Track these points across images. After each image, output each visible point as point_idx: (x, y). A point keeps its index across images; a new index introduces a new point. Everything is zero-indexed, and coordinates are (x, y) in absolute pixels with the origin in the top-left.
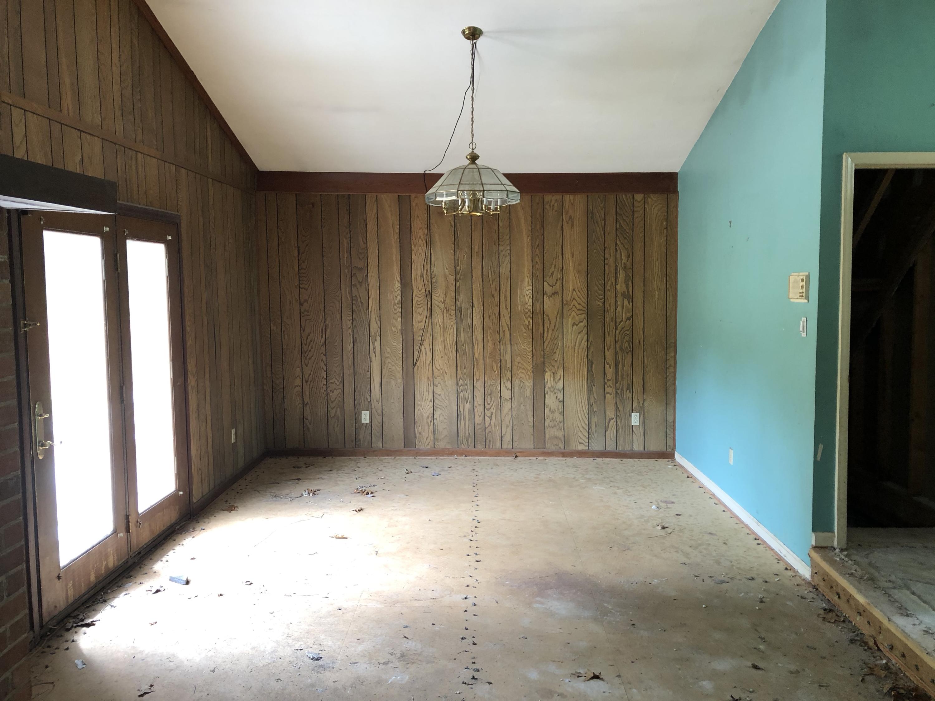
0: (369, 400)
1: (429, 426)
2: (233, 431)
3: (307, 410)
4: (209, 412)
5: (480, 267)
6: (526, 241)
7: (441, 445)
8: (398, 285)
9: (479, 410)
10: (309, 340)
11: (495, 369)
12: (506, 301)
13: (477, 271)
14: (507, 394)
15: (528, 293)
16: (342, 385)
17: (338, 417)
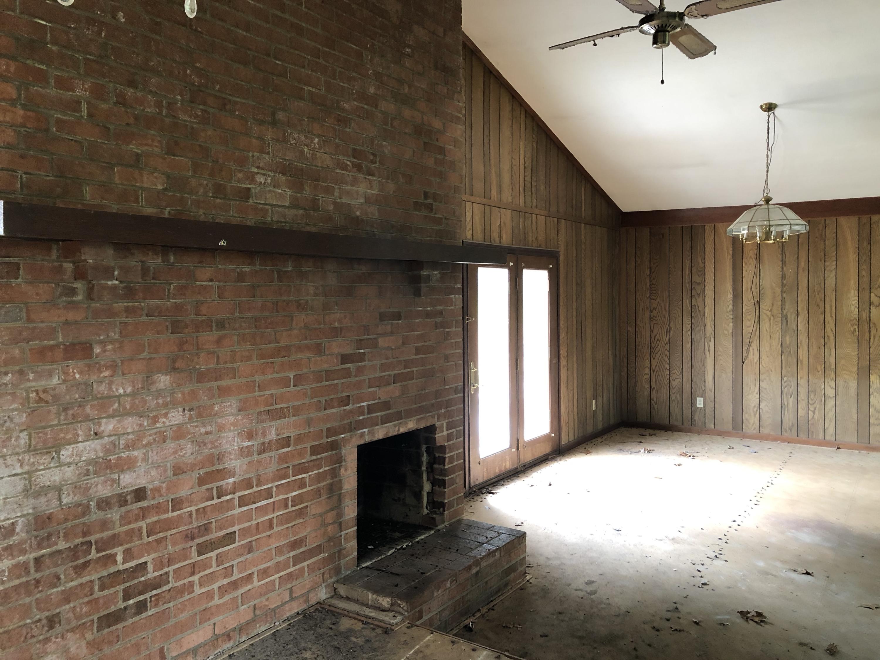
0: (704, 389)
1: (755, 414)
2: (594, 402)
3: (654, 394)
4: (575, 385)
5: (806, 281)
6: (852, 258)
7: (765, 431)
8: (730, 296)
9: (802, 405)
10: (656, 339)
11: (819, 369)
12: (831, 309)
13: (803, 283)
14: (830, 392)
15: (854, 303)
16: (681, 376)
17: (678, 401)
